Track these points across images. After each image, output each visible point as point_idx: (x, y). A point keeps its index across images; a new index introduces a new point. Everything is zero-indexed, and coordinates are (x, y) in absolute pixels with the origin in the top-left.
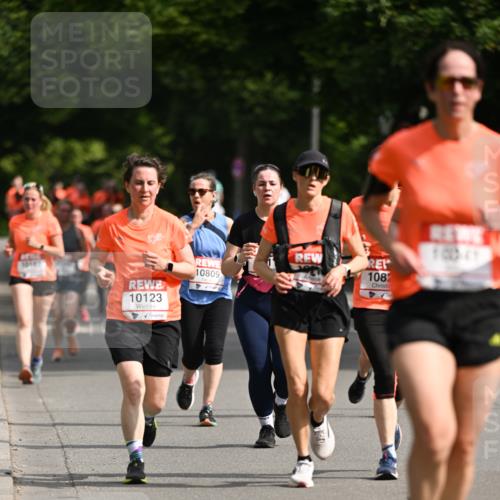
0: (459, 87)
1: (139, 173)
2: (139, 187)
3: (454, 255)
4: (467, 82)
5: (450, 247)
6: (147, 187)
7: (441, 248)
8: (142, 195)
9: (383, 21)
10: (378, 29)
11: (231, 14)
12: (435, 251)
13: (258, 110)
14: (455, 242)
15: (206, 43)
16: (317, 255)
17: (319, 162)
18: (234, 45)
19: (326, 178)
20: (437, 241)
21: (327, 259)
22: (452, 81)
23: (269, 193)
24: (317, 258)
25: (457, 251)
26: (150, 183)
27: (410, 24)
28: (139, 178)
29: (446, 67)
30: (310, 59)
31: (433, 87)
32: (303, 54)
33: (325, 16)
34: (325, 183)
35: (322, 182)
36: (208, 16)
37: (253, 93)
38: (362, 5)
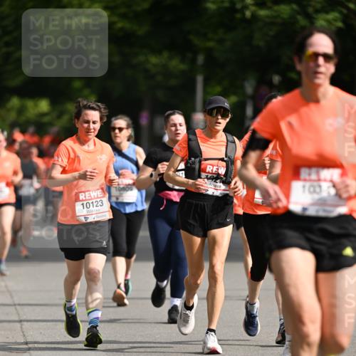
0: (321, 60)
1: (86, 114)
2: (86, 125)
3: (318, 190)
4: (327, 57)
5: (315, 184)
6: (92, 126)
7: (308, 184)
8: (88, 131)
9: (248, 14)
10: (244, 20)
11: (139, 9)
12: (304, 187)
13: (159, 78)
14: (319, 180)
15: (122, 29)
16: (222, 168)
17: (223, 105)
18: (142, 30)
19: (227, 117)
20: (305, 180)
21: (229, 173)
22: (316, 55)
23: (178, 132)
24: (222, 171)
25: (320, 186)
26: (94, 123)
27: (267, 17)
28: (86, 118)
29: (311, 45)
30: (196, 41)
31: (300, 61)
32: (192, 37)
33: (206, 9)
34: (228, 120)
35: (225, 120)
36: (123, 10)
37: (155, 65)
38: (233, 4)
